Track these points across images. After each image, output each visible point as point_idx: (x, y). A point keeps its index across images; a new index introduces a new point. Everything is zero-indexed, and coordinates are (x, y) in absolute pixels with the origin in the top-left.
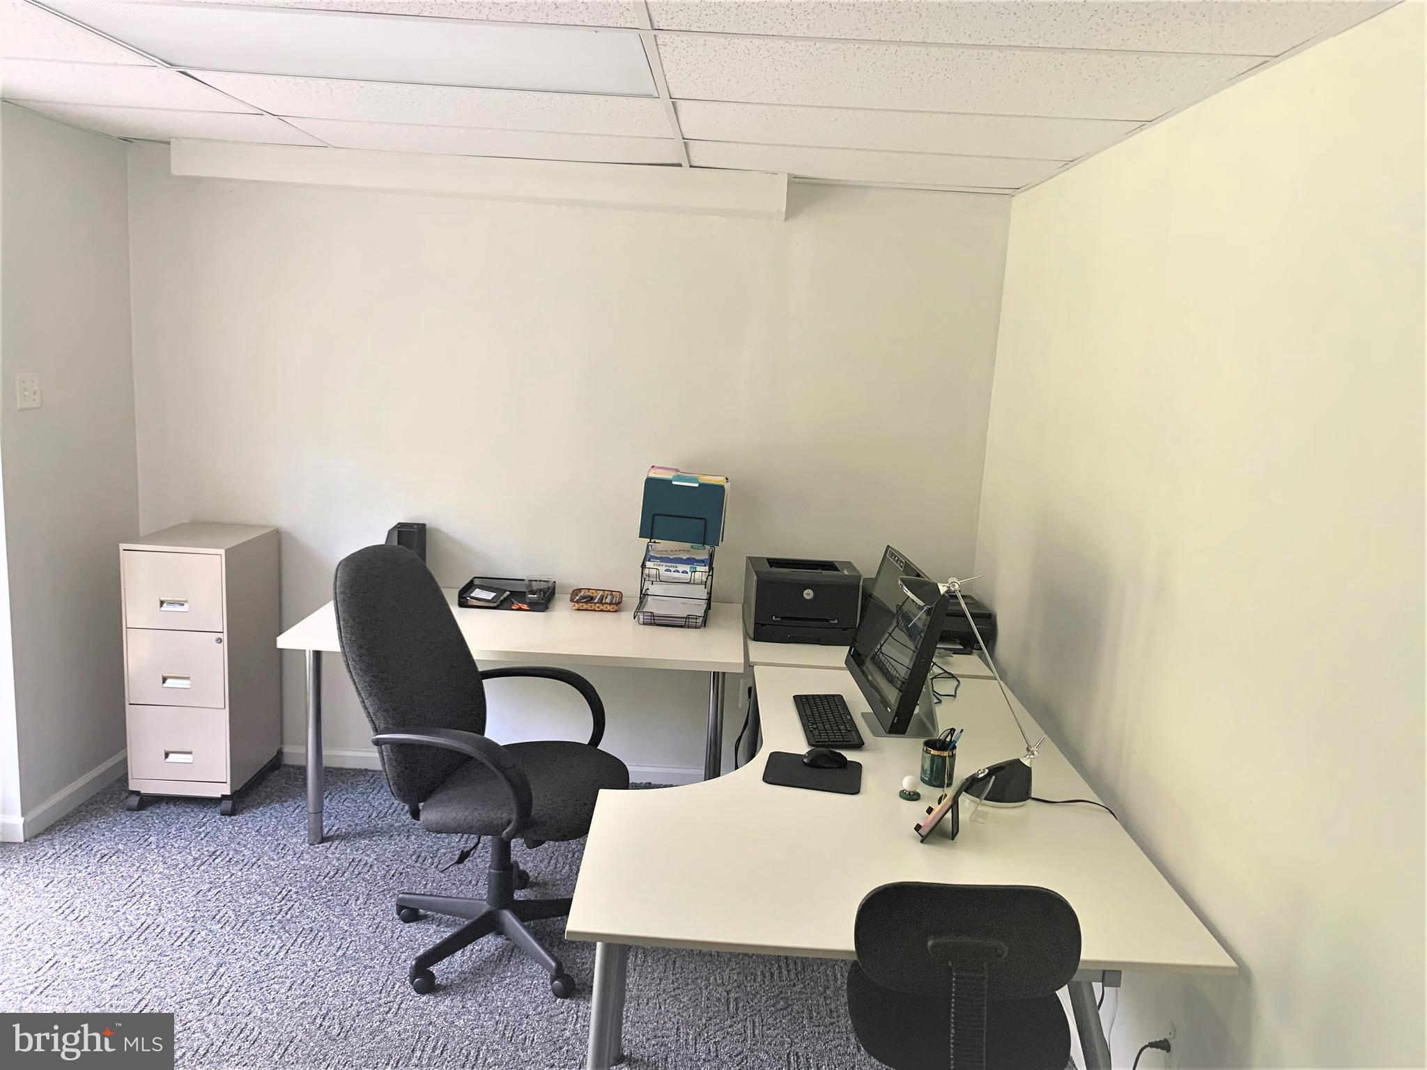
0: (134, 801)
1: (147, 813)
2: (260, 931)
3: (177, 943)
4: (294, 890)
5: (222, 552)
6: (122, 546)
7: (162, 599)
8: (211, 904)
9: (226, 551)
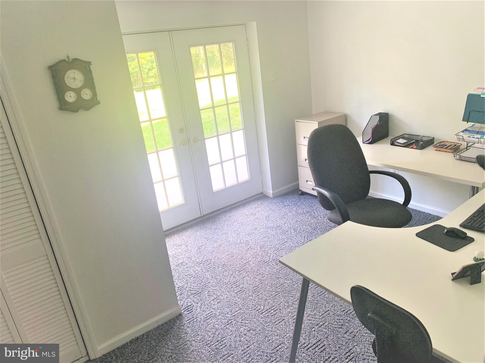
0: (300, 193)
1: (302, 196)
2: (301, 236)
3: (282, 233)
4: (319, 228)
5: (317, 123)
6: (296, 120)
7: (304, 136)
8: (297, 225)
9: (318, 122)
